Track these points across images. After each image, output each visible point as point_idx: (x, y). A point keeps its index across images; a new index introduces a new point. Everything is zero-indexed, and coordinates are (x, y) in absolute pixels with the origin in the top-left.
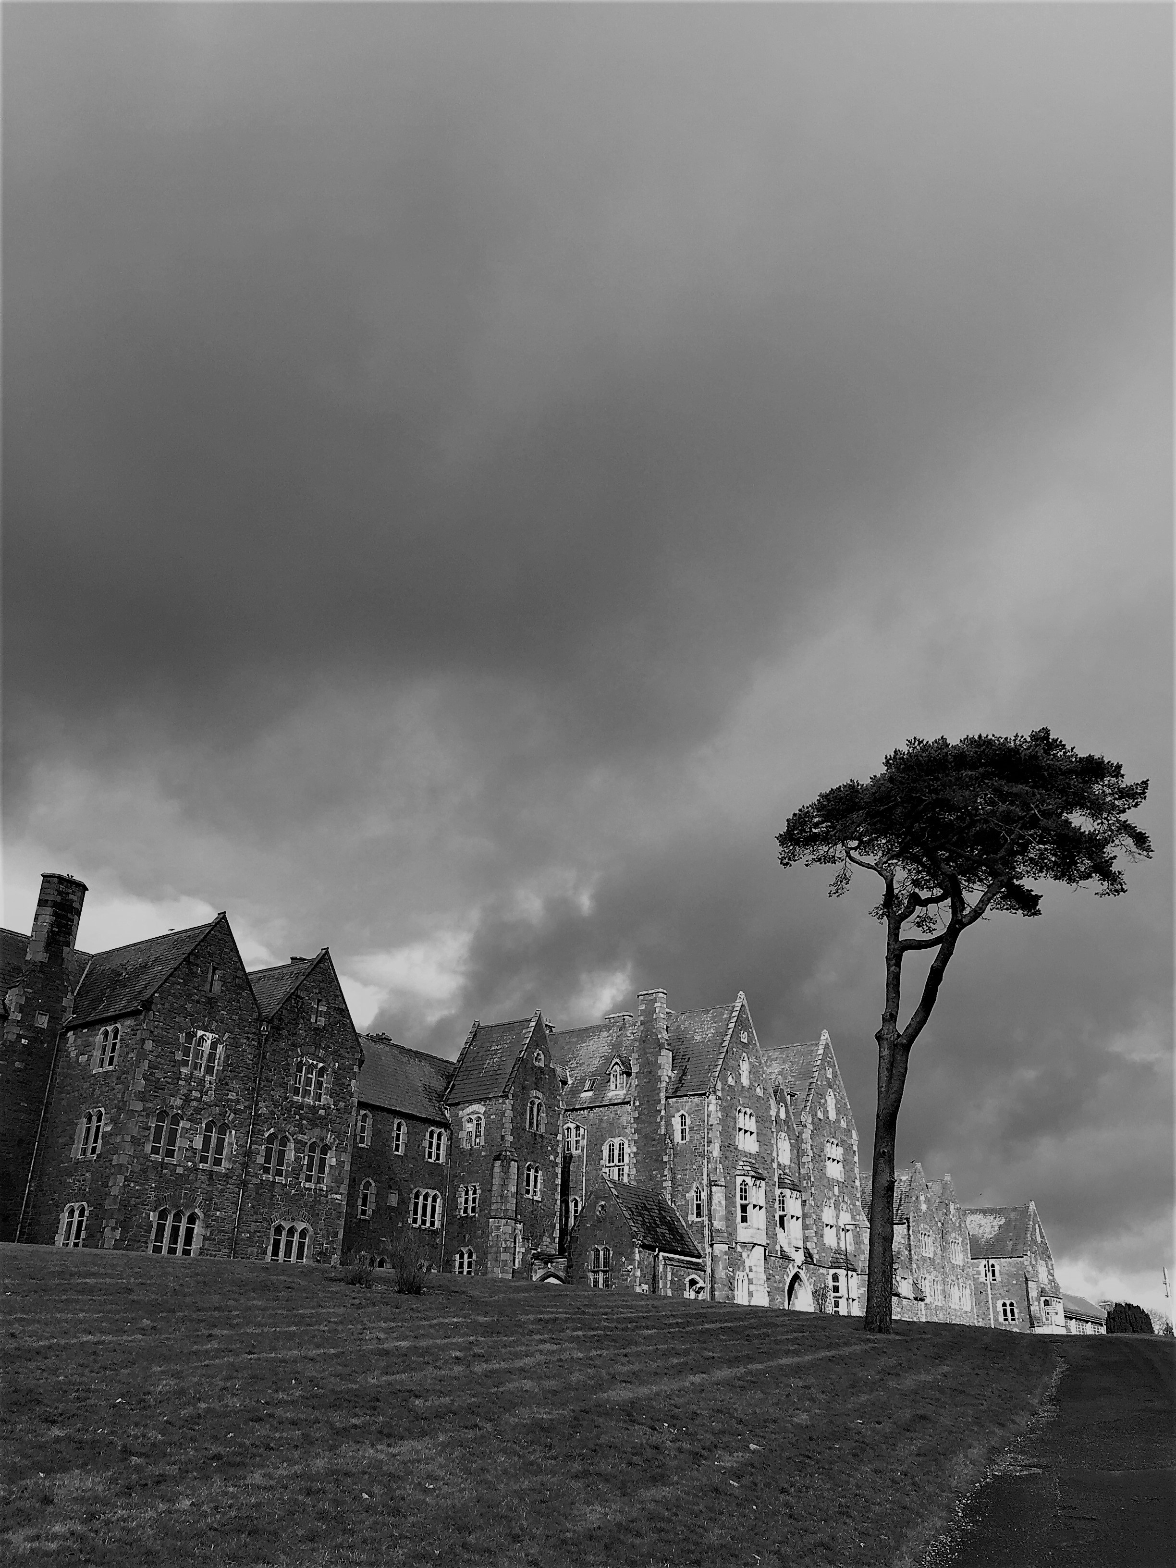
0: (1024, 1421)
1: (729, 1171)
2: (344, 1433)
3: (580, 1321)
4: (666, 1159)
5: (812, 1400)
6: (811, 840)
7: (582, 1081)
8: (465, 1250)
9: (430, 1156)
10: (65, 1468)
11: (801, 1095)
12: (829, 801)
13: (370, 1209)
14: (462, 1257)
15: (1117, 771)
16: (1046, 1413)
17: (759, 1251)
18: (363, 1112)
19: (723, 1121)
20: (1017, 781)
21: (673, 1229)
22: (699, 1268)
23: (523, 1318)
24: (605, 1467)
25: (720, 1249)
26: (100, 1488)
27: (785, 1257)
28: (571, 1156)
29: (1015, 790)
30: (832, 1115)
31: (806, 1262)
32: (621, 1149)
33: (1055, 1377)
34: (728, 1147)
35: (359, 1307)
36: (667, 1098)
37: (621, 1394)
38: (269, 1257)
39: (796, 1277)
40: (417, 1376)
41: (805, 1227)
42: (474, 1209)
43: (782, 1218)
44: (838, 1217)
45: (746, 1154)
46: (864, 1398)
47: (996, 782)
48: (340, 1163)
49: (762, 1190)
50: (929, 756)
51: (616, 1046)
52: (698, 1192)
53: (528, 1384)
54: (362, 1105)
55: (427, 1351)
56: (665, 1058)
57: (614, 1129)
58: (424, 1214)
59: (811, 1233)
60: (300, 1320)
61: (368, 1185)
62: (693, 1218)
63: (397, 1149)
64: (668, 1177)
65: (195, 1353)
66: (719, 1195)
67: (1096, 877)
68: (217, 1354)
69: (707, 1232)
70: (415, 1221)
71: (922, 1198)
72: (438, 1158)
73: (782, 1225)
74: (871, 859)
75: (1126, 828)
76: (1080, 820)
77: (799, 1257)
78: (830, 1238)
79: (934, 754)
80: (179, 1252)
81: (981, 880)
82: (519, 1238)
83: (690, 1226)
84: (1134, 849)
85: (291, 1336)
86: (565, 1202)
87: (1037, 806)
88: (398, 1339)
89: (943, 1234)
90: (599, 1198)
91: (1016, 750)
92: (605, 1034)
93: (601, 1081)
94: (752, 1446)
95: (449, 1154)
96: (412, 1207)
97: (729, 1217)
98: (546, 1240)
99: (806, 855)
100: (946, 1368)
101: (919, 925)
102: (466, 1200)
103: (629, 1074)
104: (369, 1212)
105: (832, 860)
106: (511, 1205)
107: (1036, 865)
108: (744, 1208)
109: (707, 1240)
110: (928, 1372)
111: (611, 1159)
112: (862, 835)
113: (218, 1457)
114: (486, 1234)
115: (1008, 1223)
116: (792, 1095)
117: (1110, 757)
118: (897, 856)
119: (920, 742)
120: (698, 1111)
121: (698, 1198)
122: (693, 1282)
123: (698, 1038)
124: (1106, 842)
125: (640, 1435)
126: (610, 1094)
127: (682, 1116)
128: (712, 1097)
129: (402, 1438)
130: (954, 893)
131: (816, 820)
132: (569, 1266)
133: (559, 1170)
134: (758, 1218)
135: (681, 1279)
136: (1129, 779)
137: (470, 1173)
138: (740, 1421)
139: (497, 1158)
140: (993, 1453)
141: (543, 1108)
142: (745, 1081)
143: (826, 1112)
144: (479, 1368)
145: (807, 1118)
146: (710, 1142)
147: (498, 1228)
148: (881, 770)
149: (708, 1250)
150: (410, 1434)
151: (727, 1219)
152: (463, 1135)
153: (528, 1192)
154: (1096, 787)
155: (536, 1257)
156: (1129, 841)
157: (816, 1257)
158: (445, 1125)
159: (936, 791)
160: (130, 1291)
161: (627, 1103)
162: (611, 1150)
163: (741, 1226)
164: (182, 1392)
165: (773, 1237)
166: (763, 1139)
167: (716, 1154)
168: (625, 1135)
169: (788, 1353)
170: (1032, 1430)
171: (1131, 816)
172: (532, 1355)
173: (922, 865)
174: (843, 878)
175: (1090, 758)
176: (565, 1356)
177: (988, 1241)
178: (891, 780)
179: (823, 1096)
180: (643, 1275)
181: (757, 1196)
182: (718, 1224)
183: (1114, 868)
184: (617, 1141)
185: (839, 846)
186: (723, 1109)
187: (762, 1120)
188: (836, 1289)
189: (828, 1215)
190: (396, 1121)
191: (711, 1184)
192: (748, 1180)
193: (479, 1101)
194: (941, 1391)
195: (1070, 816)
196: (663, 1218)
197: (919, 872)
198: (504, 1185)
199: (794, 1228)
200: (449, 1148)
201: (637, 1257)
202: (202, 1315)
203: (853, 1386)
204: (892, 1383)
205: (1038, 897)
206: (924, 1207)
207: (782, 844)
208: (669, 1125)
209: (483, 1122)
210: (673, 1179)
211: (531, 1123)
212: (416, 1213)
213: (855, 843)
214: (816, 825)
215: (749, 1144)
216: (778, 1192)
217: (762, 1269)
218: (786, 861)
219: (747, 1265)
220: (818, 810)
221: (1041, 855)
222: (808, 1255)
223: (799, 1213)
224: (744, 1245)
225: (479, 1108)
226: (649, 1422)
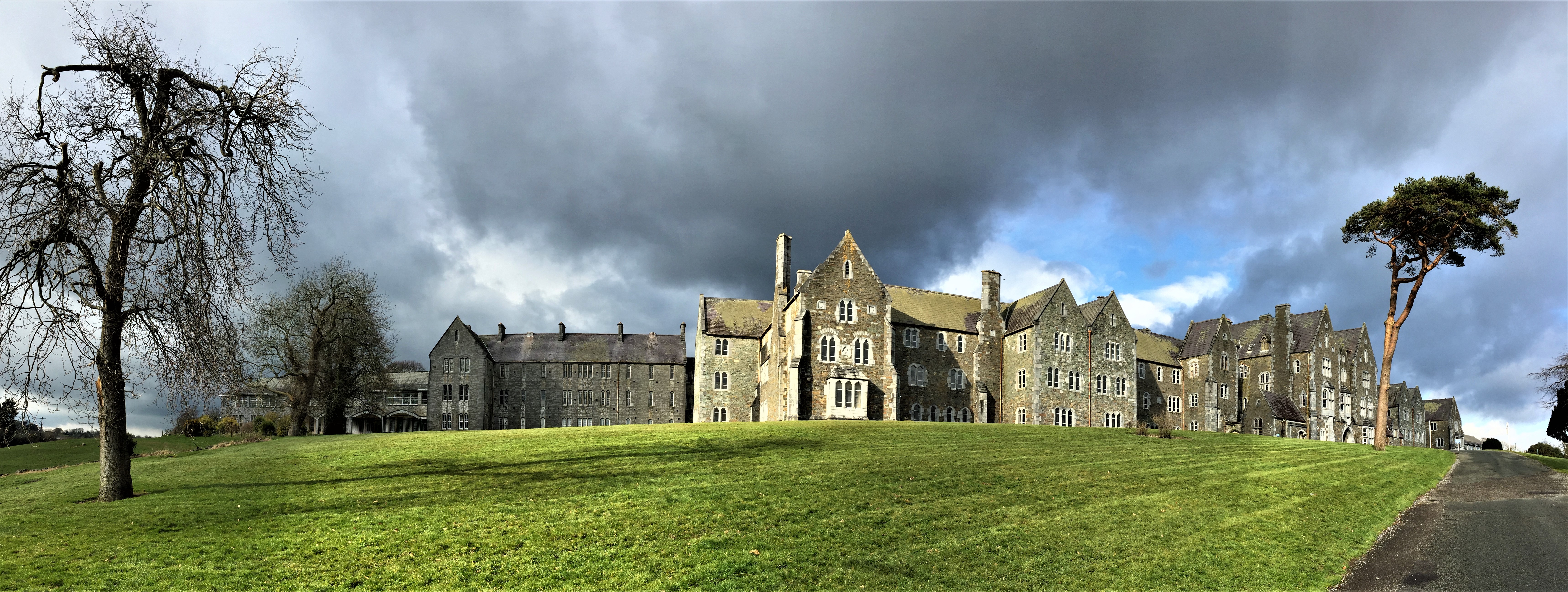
0: (1435, 483)
1: (1319, 386)
2: (1129, 491)
3: (1243, 447)
4: (1290, 380)
5: (1342, 476)
6: (1358, 230)
7: (1247, 346)
8: (1194, 422)
9: (1174, 381)
10: (1012, 505)
11: (1352, 352)
12: (1367, 210)
13: (1149, 404)
14: (1192, 424)
15: (1505, 195)
16: (1445, 481)
17: (1331, 419)
18: (1140, 363)
19: (1316, 363)
20: (1458, 200)
21: (1293, 411)
22: (1305, 427)
23: (1216, 447)
24: (1243, 502)
25: (1313, 418)
26: (1025, 512)
27: (1343, 422)
28: (1243, 380)
29: (1456, 204)
30: (1366, 360)
31: (1352, 424)
32: (1267, 376)
33: (1453, 467)
34: (1319, 375)
35: (1141, 444)
36: (1291, 353)
37: (1254, 475)
38: (1105, 426)
39: (1348, 430)
40: (1163, 469)
41: (1352, 409)
42: (1196, 404)
43: (1342, 405)
44: (1367, 404)
45: (1326, 378)
46: (1366, 475)
47: (1447, 200)
48: (1132, 386)
49: (1333, 394)
50: (1416, 187)
51: (1264, 330)
52: (1304, 395)
53: (1212, 471)
54: (1138, 360)
55: (1169, 459)
56: (1290, 336)
57: (1264, 368)
58: (1174, 406)
59: (1355, 411)
60: (1114, 449)
61: (1146, 395)
62: (1302, 406)
63: (1159, 379)
64: (1291, 388)
65: (1067, 462)
66: (1313, 396)
67: (1491, 247)
68: (1077, 462)
69: (1308, 411)
70: (1170, 409)
71: (1405, 396)
72: (1178, 382)
73: (1342, 408)
74: (1386, 240)
75: (1507, 223)
76: (1486, 220)
77: (1349, 422)
78: (1363, 413)
79: (1418, 186)
80: (1067, 425)
81: (1438, 250)
82: (1219, 416)
83: (1300, 409)
84: (1510, 233)
85: (1110, 455)
86: (1240, 399)
87: (1466, 213)
88: (1157, 455)
89: (1414, 411)
90: (1257, 398)
91: (1458, 184)
92: (1258, 324)
93: (1257, 346)
94: (1311, 494)
95: (1183, 380)
96: (1168, 404)
97: (1318, 405)
98: (1232, 416)
99: (1355, 237)
100: (1405, 464)
101: (1408, 271)
102: (1193, 401)
103: (1270, 342)
104: (1148, 406)
105: (1368, 240)
106: (1214, 401)
107: (1464, 241)
108: (1325, 401)
109: (1308, 415)
110: (1397, 465)
111: (1263, 381)
112: (1383, 227)
113: (1074, 500)
114: (1203, 414)
115: (1443, 406)
116: (1348, 352)
117: (1503, 188)
118: (1399, 238)
119: (1412, 180)
120: (1305, 359)
121: (1304, 397)
122: (1301, 433)
123: (1305, 326)
124: (1498, 230)
125: (1261, 490)
126: (1261, 352)
127: (1298, 362)
128: (1311, 353)
129: (1153, 493)
130: (1424, 256)
131: (1360, 220)
132: (1242, 427)
133: (1237, 386)
134: (1331, 406)
135: (1296, 431)
136: (1511, 199)
137: (1194, 388)
138: (1308, 484)
139: (1207, 381)
140: (1420, 495)
141: (1228, 359)
142: (1327, 346)
143: (1363, 359)
144: (1191, 466)
145: (1355, 362)
146: (1310, 373)
147: (1209, 411)
148: (1392, 194)
149: (1308, 419)
150: (1157, 491)
151: (1317, 406)
152: (1189, 372)
153: (1222, 396)
154: (1495, 203)
155: (1227, 423)
156: (1508, 230)
157: (1357, 421)
158: (1180, 368)
159: (1418, 204)
160: (1042, 439)
161: (1270, 355)
162: (1263, 377)
163: (1323, 409)
164: (1060, 476)
165: (1337, 413)
166: (1334, 371)
167: (1313, 377)
168: (1269, 371)
169: (1337, 458)
170: (1439, 487)
171: (1510, 217)
172: (1217, 460)
173: (1411, 242)
174: (1373, 249)
175: (1493, 188)
176: (1233, 460)
177: (1434, 413)
178: (1396, 198)
179: (1362, 352)
180: (1277, 430)
181: (1331, 396)
182: (1313, 408)
183: (1501, 243)
184: (1265, 373)
185: (1371, 233)
186: (1316, 358)
187: (1334, 363)
188: (1365, 434)
189: (1362, 404)
190: (1158, 367)
191: (1310, 391)
192: (1327, 389)
193: (1195, 356)
194: (1401, 472)
195: (1481, 217)
196: (1288, 406)
197: (1409, 246)
198: (1210, 393)
199: (1348, 409)
200: (1183, 378)
201: (1274, 423)
202: (1072, 449)
203: (1362, 471)
204: (1380, 470)
205: (1464, 258)
206: (1406, 400)
207: (1344, 232)
208: (1291, 366)
209: (1198, 366)
210: (1293, 389)
211: (1222, 366)
212: (1170, 406)
213: (1378, 232)
214: (1361, 222)
215: (1328, 374)
216: (1340, 394)
217: (1332, 427)
218: (1346, 240)
219: (1326, 425)
220: (1362, 215)
221: (1467, 237)
222: (1353, 420)
223: (1349, 403)
224: (1324, 417)
225: (1196, 360)
226: (1265, 485)
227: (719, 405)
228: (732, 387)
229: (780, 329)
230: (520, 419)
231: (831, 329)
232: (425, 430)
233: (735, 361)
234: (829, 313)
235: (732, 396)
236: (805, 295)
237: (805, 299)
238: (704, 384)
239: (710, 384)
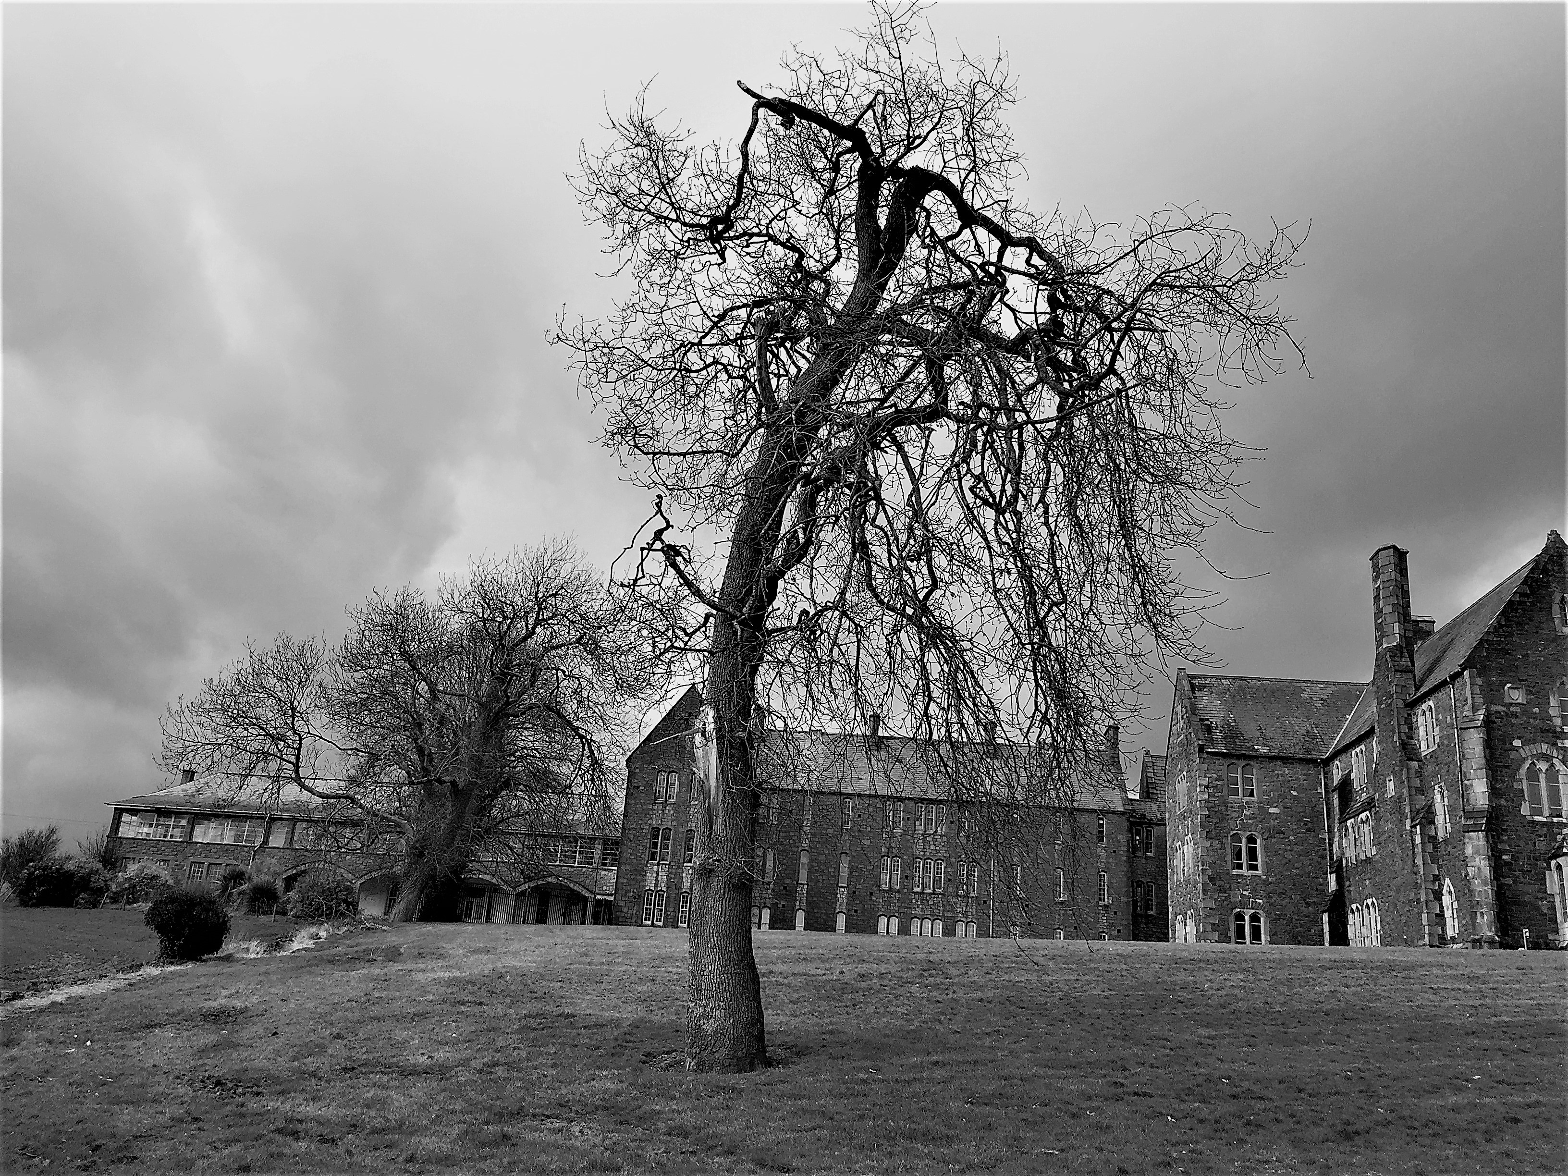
227: (1244, 905)
228: (1268, 866)
229: (1404, 745)
230: (794, 912)
231: (1545, 746)
232: (610, 923)
233: (1271, 810)
234: (1536, 710)
235: (1270, 888)
236: (1479, 675)
237: (1479, 681)
238: (1209, 860)
239: (1223, 858)
